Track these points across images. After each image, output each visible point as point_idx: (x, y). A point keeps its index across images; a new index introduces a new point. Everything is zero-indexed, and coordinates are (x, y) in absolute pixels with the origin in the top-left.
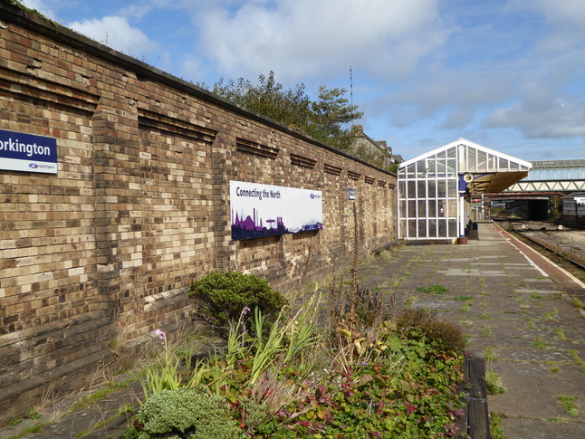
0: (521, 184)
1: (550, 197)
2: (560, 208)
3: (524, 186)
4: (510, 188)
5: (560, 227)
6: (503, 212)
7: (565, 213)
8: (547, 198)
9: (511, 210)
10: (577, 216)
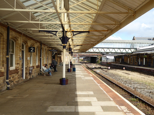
0: (93, 49)
1: (97, 56)
2: (101, 59)
3: (95, 49)
4: (89, 50)
5: (109, 68)
6: (82, 60)
7: (103, 61)
8: (96, 56)
9: (85, 60)
10: (107, 62)
